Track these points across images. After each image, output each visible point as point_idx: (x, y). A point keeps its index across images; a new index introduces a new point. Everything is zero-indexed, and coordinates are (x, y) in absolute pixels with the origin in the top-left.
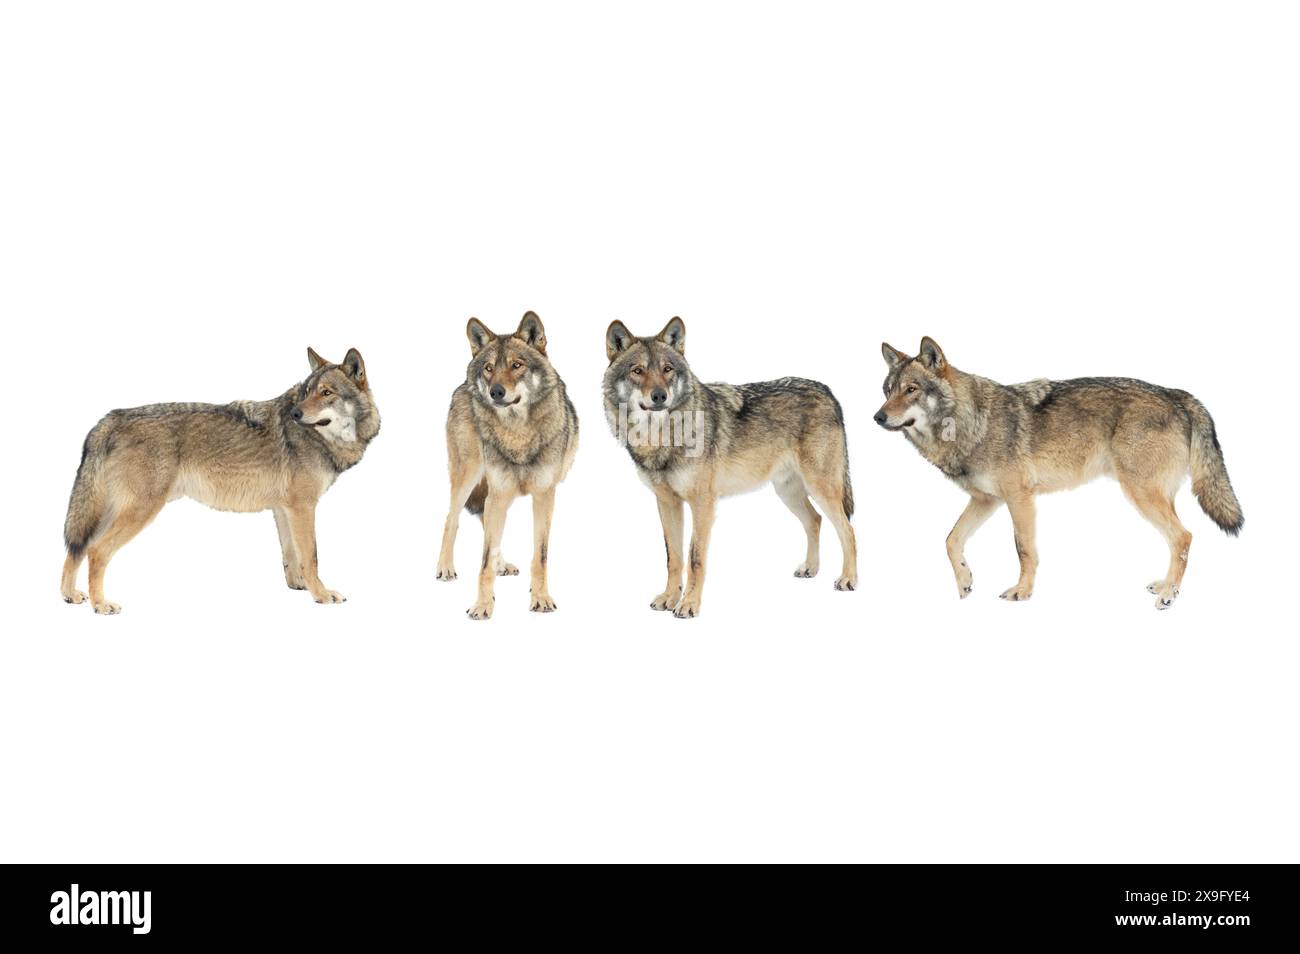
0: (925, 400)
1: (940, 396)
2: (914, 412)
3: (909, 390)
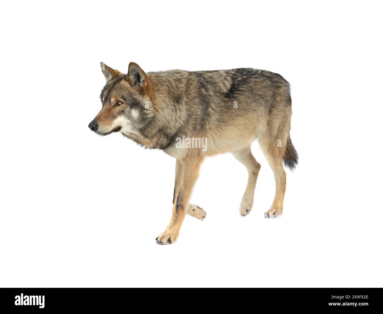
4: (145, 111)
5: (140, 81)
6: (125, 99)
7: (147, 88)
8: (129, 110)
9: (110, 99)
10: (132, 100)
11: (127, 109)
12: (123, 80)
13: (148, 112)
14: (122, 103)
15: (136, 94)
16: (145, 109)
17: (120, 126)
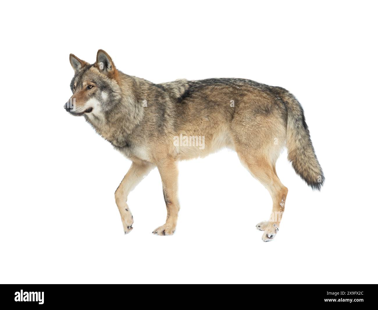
0: (100, 94)
1: (111, 91)
2: (92, 102)
3: (89, 87)
4: (113, 93)
5: (108, 67)
6: (95, 82)
7: (114, 73)
8: (100, 92)
9: (82, 83)
10: (101, 83)
11: (98, 92)
12: (92, 67)
13: (115, 94)
14: (93, 86)
15: (105, 78)
16: (113, 91)
17: (92, 107)
